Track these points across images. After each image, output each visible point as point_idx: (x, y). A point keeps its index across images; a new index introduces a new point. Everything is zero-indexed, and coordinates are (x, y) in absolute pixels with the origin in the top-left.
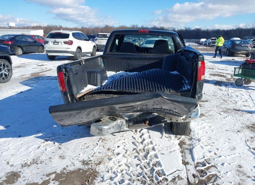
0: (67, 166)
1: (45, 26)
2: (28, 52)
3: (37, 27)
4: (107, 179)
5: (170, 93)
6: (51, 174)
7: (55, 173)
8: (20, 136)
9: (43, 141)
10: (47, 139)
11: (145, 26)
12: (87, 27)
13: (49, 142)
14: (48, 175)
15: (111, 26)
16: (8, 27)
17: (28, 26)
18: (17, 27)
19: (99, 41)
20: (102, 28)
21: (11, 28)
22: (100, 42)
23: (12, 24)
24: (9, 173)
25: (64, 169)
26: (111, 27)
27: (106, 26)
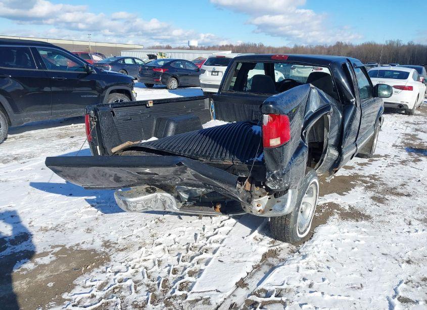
0: (83, 243)
1: (238, 45)
2: (186, 85)
3: (227, 46)
4: (110, 271)
5: (233, 162)
6: (57, 246)
7: (63, 246)
8: (71, 195)
9: (89, 205)
10: (94, 204)
11: (416, 43)
12: (304, 45)
13: (93, 209)
14: (53, 247)
15: (347, 43)
16: (188, 46)
17: (215, 45)
18: (200, 46)
19: (297, 71)
20: (330, 47)
21: (191, 48)
22: (299, 72)
23: (194, 43)
24: (22, 233)
25: (78, 245)
26: (346, 46)
27: (338, 43)
